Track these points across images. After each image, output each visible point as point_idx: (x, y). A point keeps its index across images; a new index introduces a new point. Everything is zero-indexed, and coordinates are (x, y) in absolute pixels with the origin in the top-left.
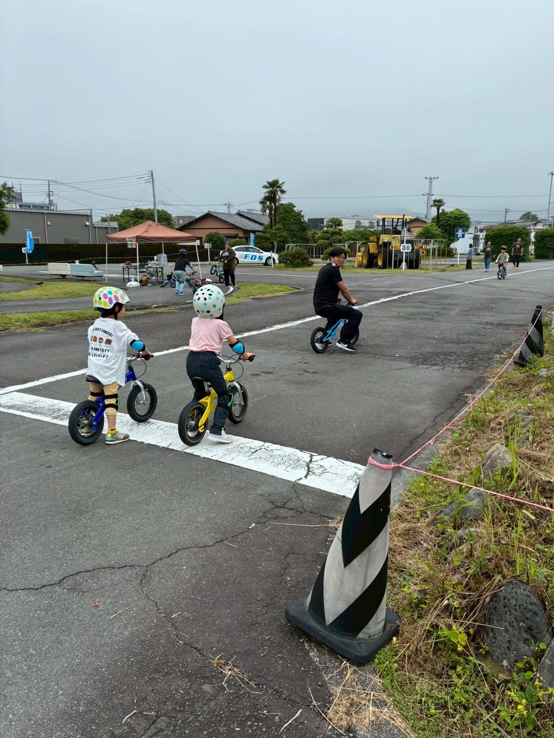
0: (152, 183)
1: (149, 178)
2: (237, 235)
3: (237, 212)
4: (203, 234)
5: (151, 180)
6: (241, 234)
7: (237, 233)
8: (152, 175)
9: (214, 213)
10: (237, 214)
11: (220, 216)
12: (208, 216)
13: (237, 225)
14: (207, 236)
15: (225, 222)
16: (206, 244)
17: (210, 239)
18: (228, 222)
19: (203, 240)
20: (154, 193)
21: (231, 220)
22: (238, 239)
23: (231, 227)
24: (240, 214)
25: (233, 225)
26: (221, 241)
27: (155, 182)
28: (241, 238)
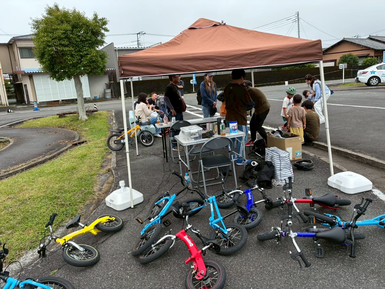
0: (297, 22)
1: (296, 18)
2: (369, 54)
3: (368, 36)
4: (338, 57)
5: (297, 20)
6: (372, 54)
7: (368, 53)
8: (298, 16)
9: (348, 39)
10: (368, 38)
11: (353, 41)
12: (343, 42)
13: (369, 46)
14: (341, 58)
15: (359, 45)
16: (340, 65)
17: (343, 60)
18: (361, 45)
19: (338, 61)
20: (299, 29)
21: (363, 43)
22: (369, 58)
23: (364, 48)
24: (370, 38)
25: (365, 47)
26: (354, 61)
27: (300, 21)
28: (373, 57)
